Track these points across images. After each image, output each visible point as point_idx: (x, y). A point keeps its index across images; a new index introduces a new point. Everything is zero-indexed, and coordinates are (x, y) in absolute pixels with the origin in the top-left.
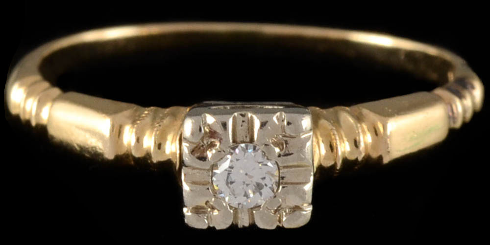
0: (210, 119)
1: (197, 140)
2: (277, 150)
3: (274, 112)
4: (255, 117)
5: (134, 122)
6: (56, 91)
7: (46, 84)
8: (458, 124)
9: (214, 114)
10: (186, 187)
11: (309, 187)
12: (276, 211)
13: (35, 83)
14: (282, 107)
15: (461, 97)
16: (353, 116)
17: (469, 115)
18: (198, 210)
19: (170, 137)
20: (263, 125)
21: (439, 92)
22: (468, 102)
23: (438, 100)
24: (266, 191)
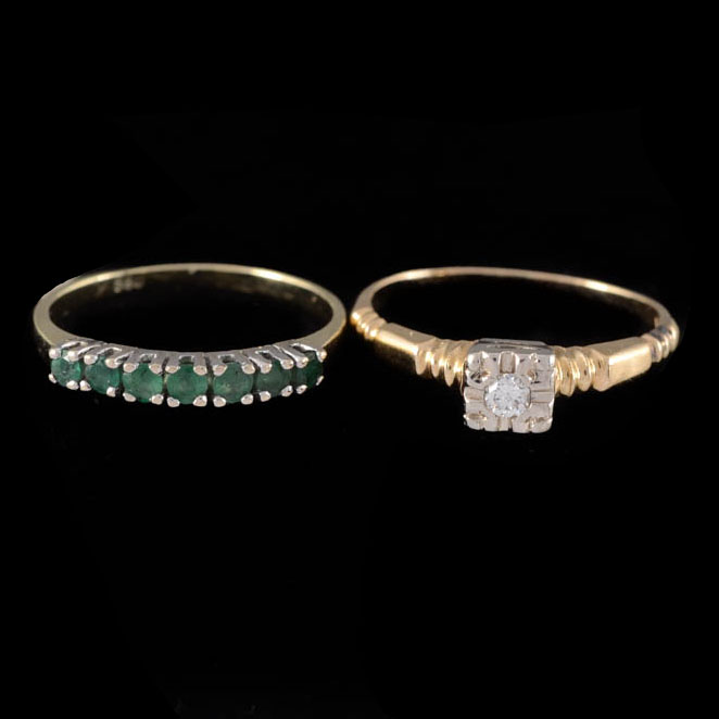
0: (485, 355)
1: (476, 369)
2: (530, 379)
3: (529, 352)
4: (516, 356)
5: (433, 351)
6: (382, 322)
7: (375, 315)
8: (659, 359)
9: (488, 351)
10: (467, 400)
11: (551, 404)
12: (527, 421)
13: (368, 313)
14: (534, 349)
15: (661, 340)
16: (585, 354)
17: (666, 354)
18: (473, 416)
19: (457, 363)
20: (521, 361)
21: (646, 337)
22: (667, 343)
23: (645, 342)
24: (521, 406)
